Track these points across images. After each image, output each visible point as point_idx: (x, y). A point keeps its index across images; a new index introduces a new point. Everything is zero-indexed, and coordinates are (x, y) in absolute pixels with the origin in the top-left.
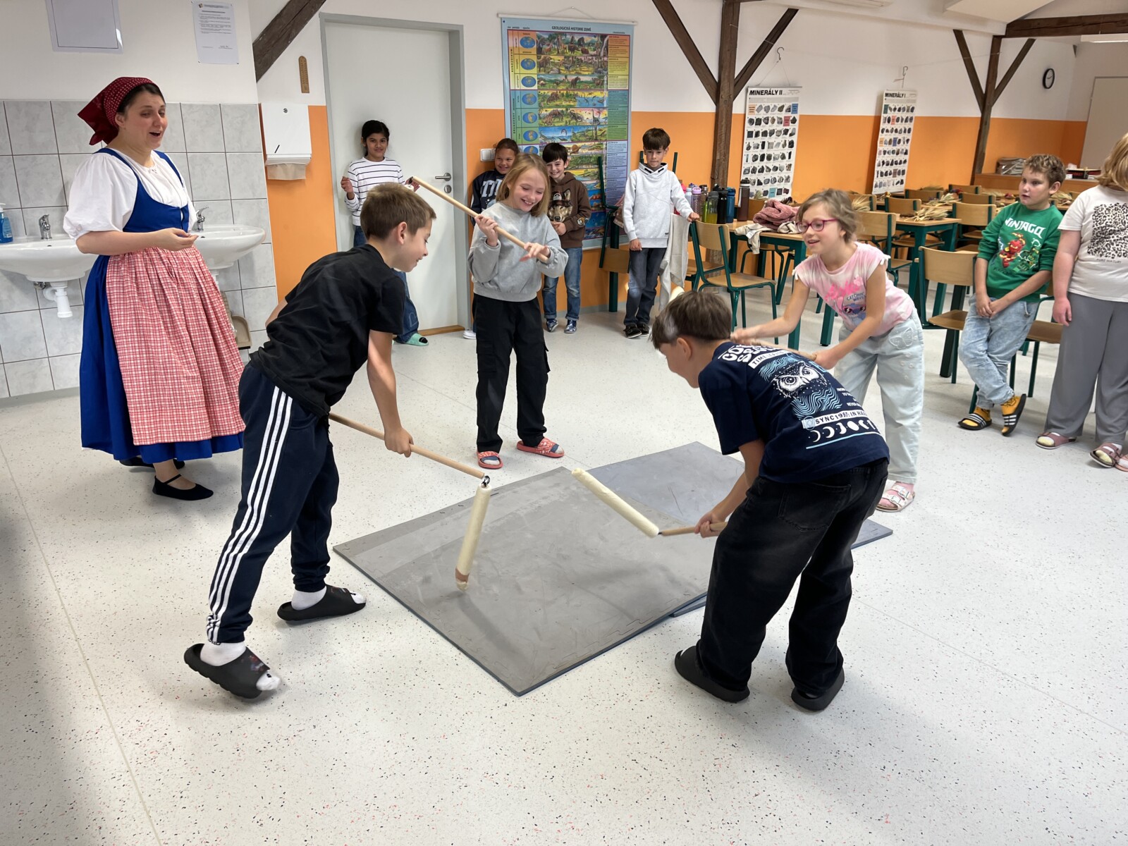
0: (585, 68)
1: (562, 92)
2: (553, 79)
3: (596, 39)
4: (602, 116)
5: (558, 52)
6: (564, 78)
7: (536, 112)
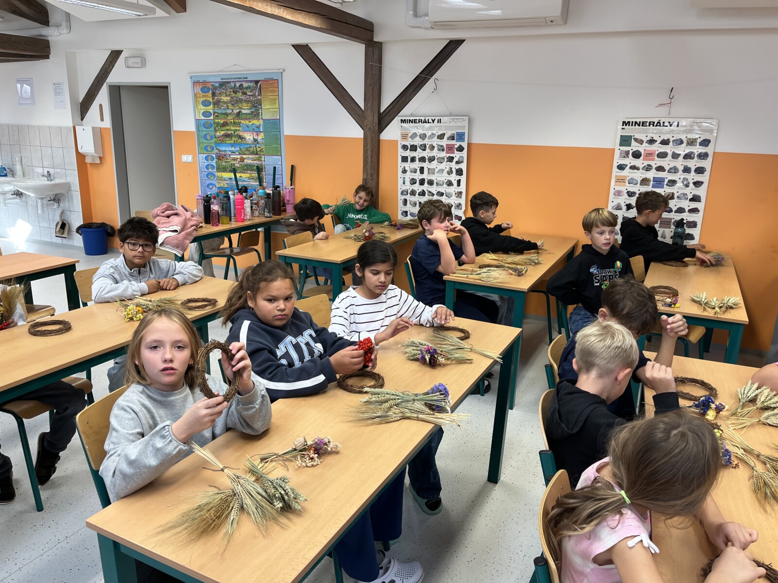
0: (245, 104)
1: (230, 120)
2: (224, 112)
3: (252, 84)
4: (260, 137)
5: (226, 95)
6: (231, 111)
7: (213, 133)
